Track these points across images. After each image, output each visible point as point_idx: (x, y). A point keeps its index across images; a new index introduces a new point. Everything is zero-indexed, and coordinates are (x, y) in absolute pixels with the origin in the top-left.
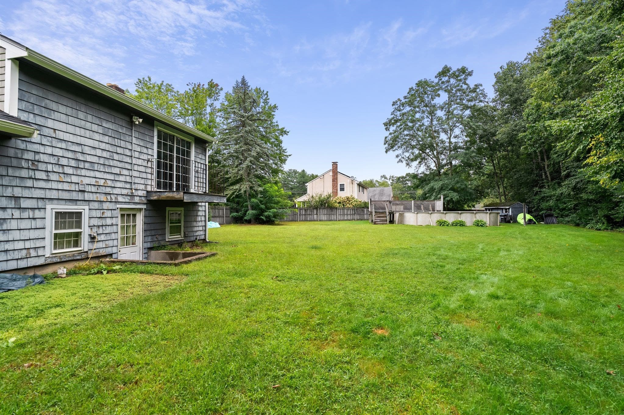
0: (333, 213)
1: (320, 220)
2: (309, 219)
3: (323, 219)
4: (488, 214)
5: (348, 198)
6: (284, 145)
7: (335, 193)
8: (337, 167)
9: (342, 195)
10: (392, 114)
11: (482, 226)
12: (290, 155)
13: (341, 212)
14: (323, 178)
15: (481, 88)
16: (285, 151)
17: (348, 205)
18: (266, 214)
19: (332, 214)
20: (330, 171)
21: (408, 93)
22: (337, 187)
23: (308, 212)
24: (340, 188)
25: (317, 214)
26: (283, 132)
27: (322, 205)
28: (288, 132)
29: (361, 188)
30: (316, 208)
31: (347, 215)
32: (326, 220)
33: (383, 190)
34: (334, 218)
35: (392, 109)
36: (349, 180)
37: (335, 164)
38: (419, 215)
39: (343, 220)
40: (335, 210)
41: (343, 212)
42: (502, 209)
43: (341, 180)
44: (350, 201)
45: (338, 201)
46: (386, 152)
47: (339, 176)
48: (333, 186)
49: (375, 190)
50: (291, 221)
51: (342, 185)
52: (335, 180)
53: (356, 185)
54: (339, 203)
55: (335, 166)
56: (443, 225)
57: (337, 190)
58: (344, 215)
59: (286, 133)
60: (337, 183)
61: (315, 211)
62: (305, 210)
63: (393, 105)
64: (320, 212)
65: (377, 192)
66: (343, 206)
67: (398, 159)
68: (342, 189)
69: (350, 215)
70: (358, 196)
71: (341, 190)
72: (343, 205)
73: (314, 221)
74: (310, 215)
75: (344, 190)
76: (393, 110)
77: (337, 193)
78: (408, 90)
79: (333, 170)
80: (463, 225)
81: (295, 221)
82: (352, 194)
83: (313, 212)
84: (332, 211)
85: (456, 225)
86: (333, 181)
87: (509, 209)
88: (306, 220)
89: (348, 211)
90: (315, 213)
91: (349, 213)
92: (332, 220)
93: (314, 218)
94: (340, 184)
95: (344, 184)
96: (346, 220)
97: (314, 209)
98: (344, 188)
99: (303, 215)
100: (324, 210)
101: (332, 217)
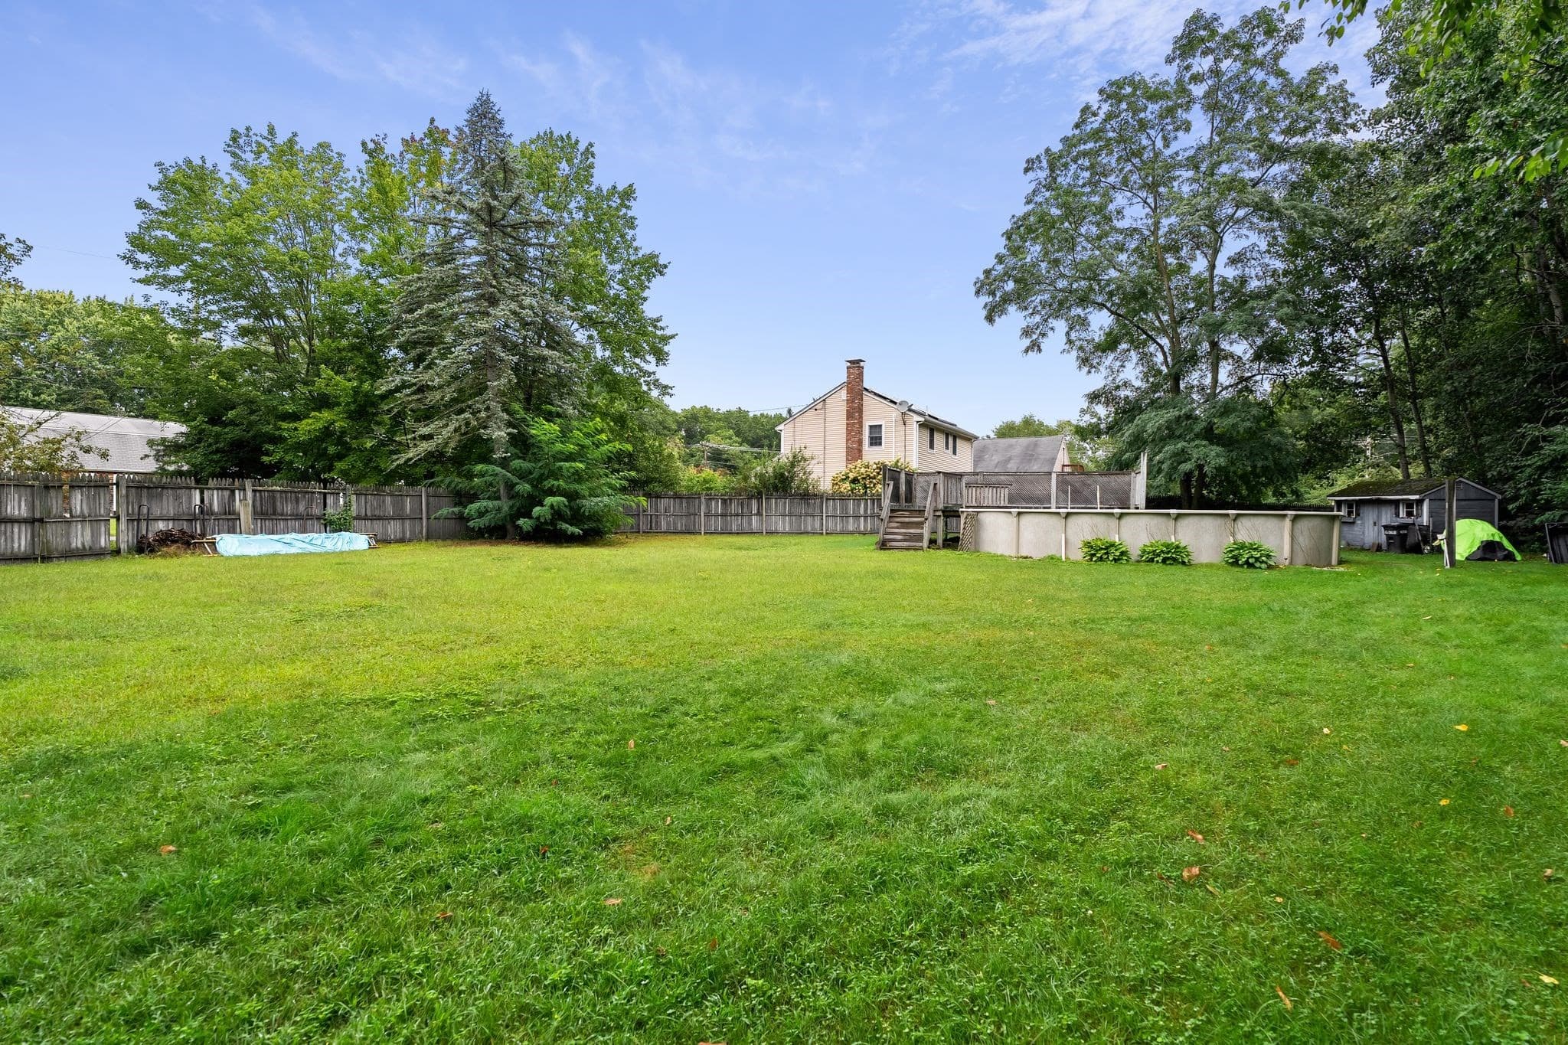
0: (810, 511)
1: (770, 533)
2: (734, 528)
3: (781, 528)
4: (1287, 523)
5: (884, 467)
6: (651, 308)
7: (852, 453)
8: (861, 375)
9: (873, 456)
10: (1028, 202)
11: (1250, 565)
12: (672, 337)
13: (835, 509)
14: (824, 407)
15: (1333, 80)
16: (659, 324)
19: (807, 515)
20: (840, 388)
21: (1077, 126)
22: (860, 433)
23: (734, 507)
24: (871, 438)
25: (759, 514)
26: (652, 266)
27: (775, 486)
28: (665, 267)
29: (939, 439)
30: (759, 496)
31: (857, 517)
32: (789, 533)
33: (1036, 445)
34: (813, 526)
35: (1026, 184)
36: (894, 413)
37: (856, 365)
38: (1025, 519)
39: (842, 533)
40: (818, 502)
41: (844, 509)
42: (1396, 503)
43: (874, 413)
45: (851, 476)
46: (990, 319)
47: (869, 401)
48: (849, 432)
49: (1011, 446)
50: (681, 533)
51: (876, 429)
52: (855, 413)
53: (915, 426)
54: (855, 481)
55: (856, 371)
57: (860, 442)
58: (845, 516)
59: (660, 269)
60: (861, 423)
61: (754, 503)
62: (724, 501)
63: (1026, 170)
64: (769, 508)
65: (1018, 450)
66: (862, 491)
67: (1027, 342)
68: (876, 441)
69: (866, 517)
70: (920, 459)
71: (871, 444)
72: (865, 487)
73: (752, 533)
74: (737, 515)
75: (880, 444)
76: (1033, 186)
77: (860, 451)
78: (1076, 117)
79: (849, 383)
80: (1175, 560)
81: (693, 533)
82: (901, 455)
83: (749, 506)
84: (807, 505)
85: (1152, 560)
86: (849, 416)
87: (1420, 502)
88: (726, 532)
89: (859, 506)
90: (755, 511)
91: (862, 512)
92: (808, 533)
93: (750, 524)
94: (871, 426)
95: (880, 426)
96: (852, 533)
97: (750, 498)
98: (880, 438)
99: (716, 516)
100: (781, 502)
101: (805, 524)
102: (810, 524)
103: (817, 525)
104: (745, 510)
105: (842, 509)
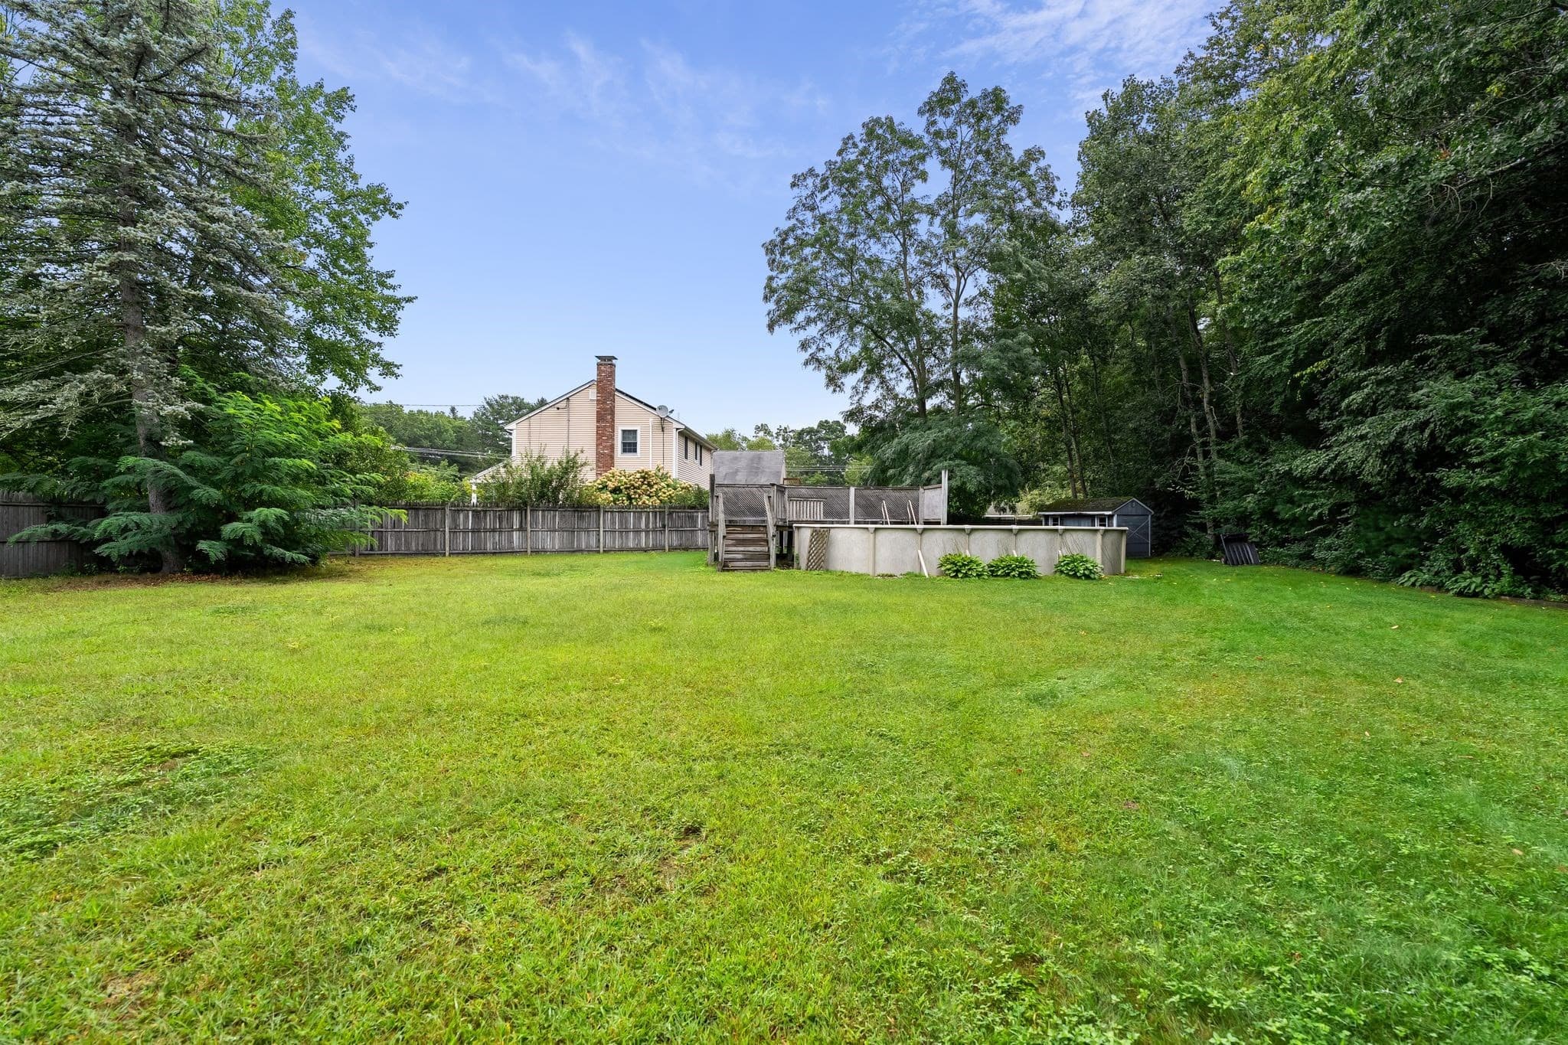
0: (585, 525)
1: (536, 552)
2: (489, 547)
3: (548, 546)
4: (1099, 536)
5: (645, 476)
7: (605, 460)
8: (612, 374)
9: (627, 465)
10: (789, 218)
11: (1087, 577)
12: (409, 300)
13: (613, 523)
14: (568, 406)
15: (1042, 163)
16: (389, 281)
17: (645, 498)
19: (580, 529)
20: (589, 384)
21: (840, 153)
22: (612, 437)
23: (489, 522)
24: (624, 444)
25: (522, 529)
26: (379, 202)
27: (542, 496)
28: (400, 207)
29: (691, 447)
30: (522, 509)
31: (637, 532)
32: (560, 552)
33: (760, 458)
34: (588, 543)
35: (790, 198)
36: (651, 419)
37: (606, 363)
38: (882, 536)
39: (621, 550)
40: (594, 515)
41: (624, 522)
42: (1093, 517)
43: (626, 418)
44: (651, 486)
45: (611, 485)
46: (771, 327)
47: (620, 403)
48: (599, 436)
49: (736, 458)
50: (417, 554)
51: (629, 434)
52: (605, 415)
53: (675, 434)
54: (616, 490)
55: (608, 369)
56: (966, 575)
57: (612, 447)
58: (624, 531)
59: (392, 208)
60: (613, 427)
61: (516, 518)
62: (476, 513)
63: (793, 185)
64: (535, 522)
65: (743, 463)
66: (626, 503)
67: (806, 355)
68: (630, 447)
69: (647, 532)
70: (680, 470)
71: (624, 451)
72: (629, 498)
73: (513, 553)
74: (494, 531)
75: (635, 451)
76: (793, 203)
77: (612, 457)
78: (839, 145)
79: (599, 381)
80: (1028, 573)
81: (435, 555)
82: (659, 462)
83: (510, 520)
84: (581, 518)
85: (1008, 575)
86: (600, 417)
87: (1111, 517)
88: (479, 552)
89: (640, 518)
90: (516, 526)
91: (643, 526)
92: (581, 551)
93: (511, 542)
94: (624, 431)
95: (635, 431)
96: (632, 550)
97: (511, 510)
98: (635, 444)
99: (465, 532)
100: (549, 515)
101: (579, 540)
102: (584, 539)
103: (593, 542)
104: (504, 523)
105: (621, 522)
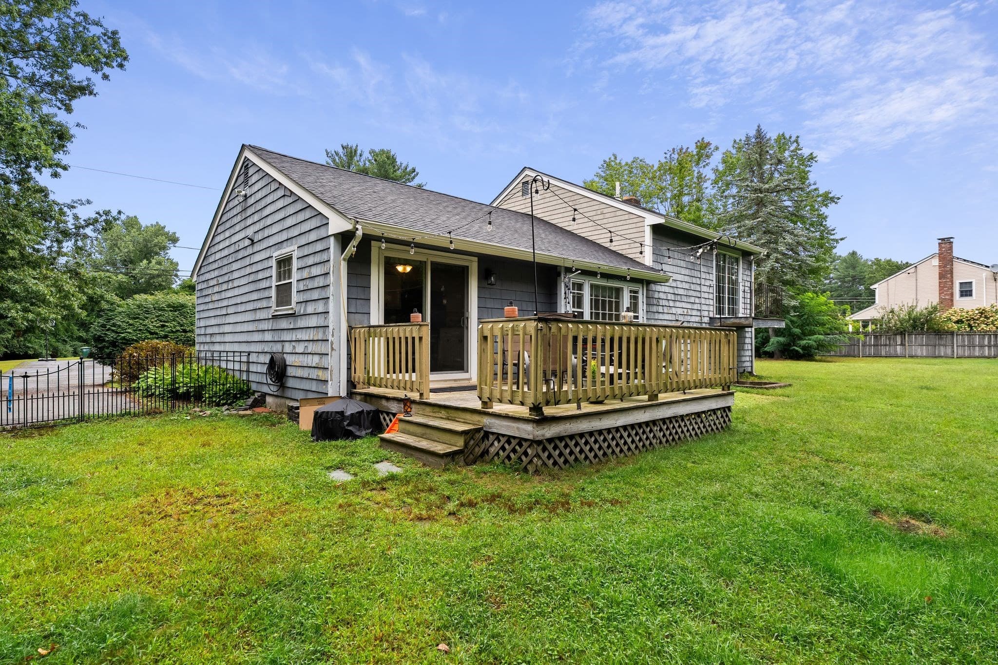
0: (943, 342)
1: (911, 357)
2: (883, 353)
3: (919, 353)
5: (982, 312)
6: (830, 223)
7: (947, 301)
8: (951, 248)
9: (964, 306)
12: (842, 239)
13: (963, 341)
14: (916, 271)
17: (983, 326)
18: (803, 342)
19: (940, 345)
20: (932, 256)
22: (952, 288)
23: (883, 341)
24: (961, 292)
25: (902, 344)
26: (828, 199)
27: (914, 327)
28: (839, 199)
30: (902, 334)
31: (982, 346)
32: (926, 357)
34: (945, 352)
36: (985, 274)
37: (946, 244)
39: (969, 357)
40: (949, 337)
43: (962, 273)
44: (988, 318)
45: (954, 319)
47: (958, 267)
48: (941, 288)
50: (845, 356)
51: (966, 285)
52: (946, 274)
54: (959, 322)
55: (948, 245)
57: (952, 295)
58: (972, 346)
59: (833, 200)
60: (952, 282)
61: (899, 339)
62: (876, 337)
64: (910, 341)
66: (968, 329)
68: (966, 293)
69: (989, 347)
71: (962, 295)
72: (970, 326)
73: (897, 357)
74: (886, 345)
75: (971, 295)
77: (952, 301)
79: (940, 254)
81: (854, 357)
82: (993, 302)
83: (895, 340)
84: (941, 338)
86: (942, 276)
88: (877, 356)
89: (984, 339)
90: (899, 342)
91: (986, 343)
92: (941, 357)
93: (896, 351)
94: (961, 283)
95: (971, 282)
96: (978, 357)
97: (896, 335)
98: (971, 291)
99: (870, 346)
100: (919, 337)
101: (939, 351)
102: (943, 351)
103: (949, 351)
104: (892, 342)
105: (969, 341)
